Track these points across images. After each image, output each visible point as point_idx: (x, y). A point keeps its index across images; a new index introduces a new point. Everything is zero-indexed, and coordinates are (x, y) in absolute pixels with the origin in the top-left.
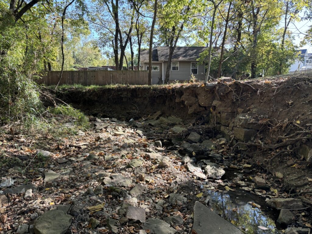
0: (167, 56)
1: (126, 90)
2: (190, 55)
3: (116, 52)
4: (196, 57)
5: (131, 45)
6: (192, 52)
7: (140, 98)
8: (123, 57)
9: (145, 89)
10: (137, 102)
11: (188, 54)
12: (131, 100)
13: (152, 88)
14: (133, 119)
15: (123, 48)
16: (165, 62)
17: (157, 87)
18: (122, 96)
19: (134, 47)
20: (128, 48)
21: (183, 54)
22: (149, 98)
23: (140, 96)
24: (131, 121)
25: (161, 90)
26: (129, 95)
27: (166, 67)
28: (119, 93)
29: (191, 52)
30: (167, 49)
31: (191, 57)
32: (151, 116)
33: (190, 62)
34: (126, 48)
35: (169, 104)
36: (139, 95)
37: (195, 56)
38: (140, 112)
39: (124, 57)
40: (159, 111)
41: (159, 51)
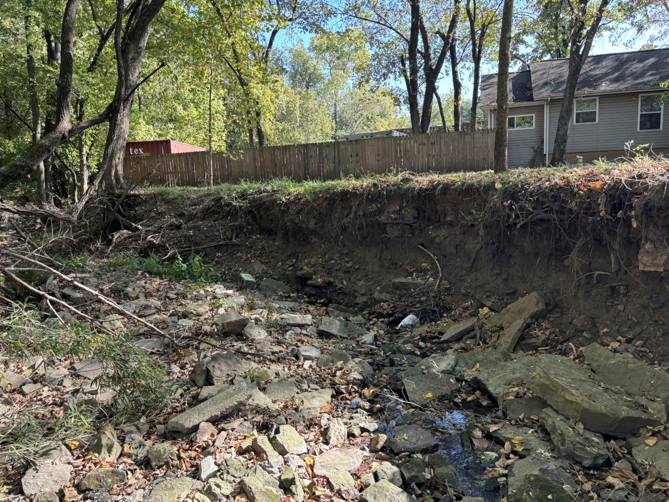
0: (558, 85)
1: (398, 194)
2: (635, 73)
3: (412, 86)
4: (657, 77)
5: (454, 64)
6: (640, 65)
7: (451, 224)
8: (432, 97)
9: (469, 191)
10: (437, 240)
11: (627, 72)
12: (416, 233)
13: (498, 186)
14: (417, 315)
15: (432, 75)
16: (553, 102)
17: (524, 183)
18: (383, 219)
19: (464, 71)
20: (447, 74)
21: (613, 73)
22: (486, 227)
23: (448, 219)
24: (407, 326)
25: (544, 194)
26: (409, 214)
27: (557, 115)
28: (373, 207)
29: (638, 66)
30: (559, 66)
31: (640, 81)
32: (491, 309)
33: (636, 94)
34: (440, 75)
35: (588, 268)
36: (445, 215)
37: (651, 75)
38: (446, 284)
39: (435, 99)
40: (534, 296)
41: (535, 72)
